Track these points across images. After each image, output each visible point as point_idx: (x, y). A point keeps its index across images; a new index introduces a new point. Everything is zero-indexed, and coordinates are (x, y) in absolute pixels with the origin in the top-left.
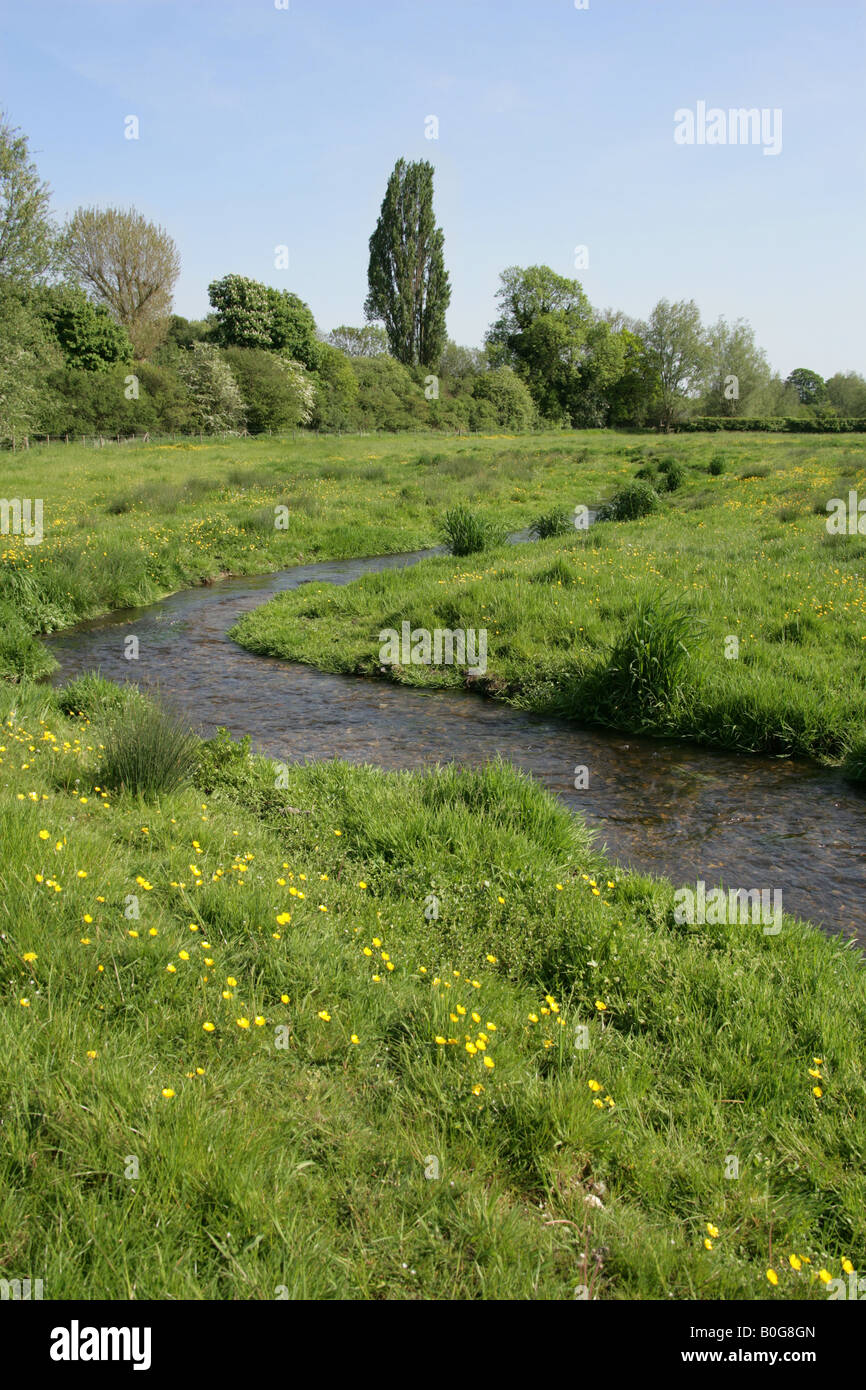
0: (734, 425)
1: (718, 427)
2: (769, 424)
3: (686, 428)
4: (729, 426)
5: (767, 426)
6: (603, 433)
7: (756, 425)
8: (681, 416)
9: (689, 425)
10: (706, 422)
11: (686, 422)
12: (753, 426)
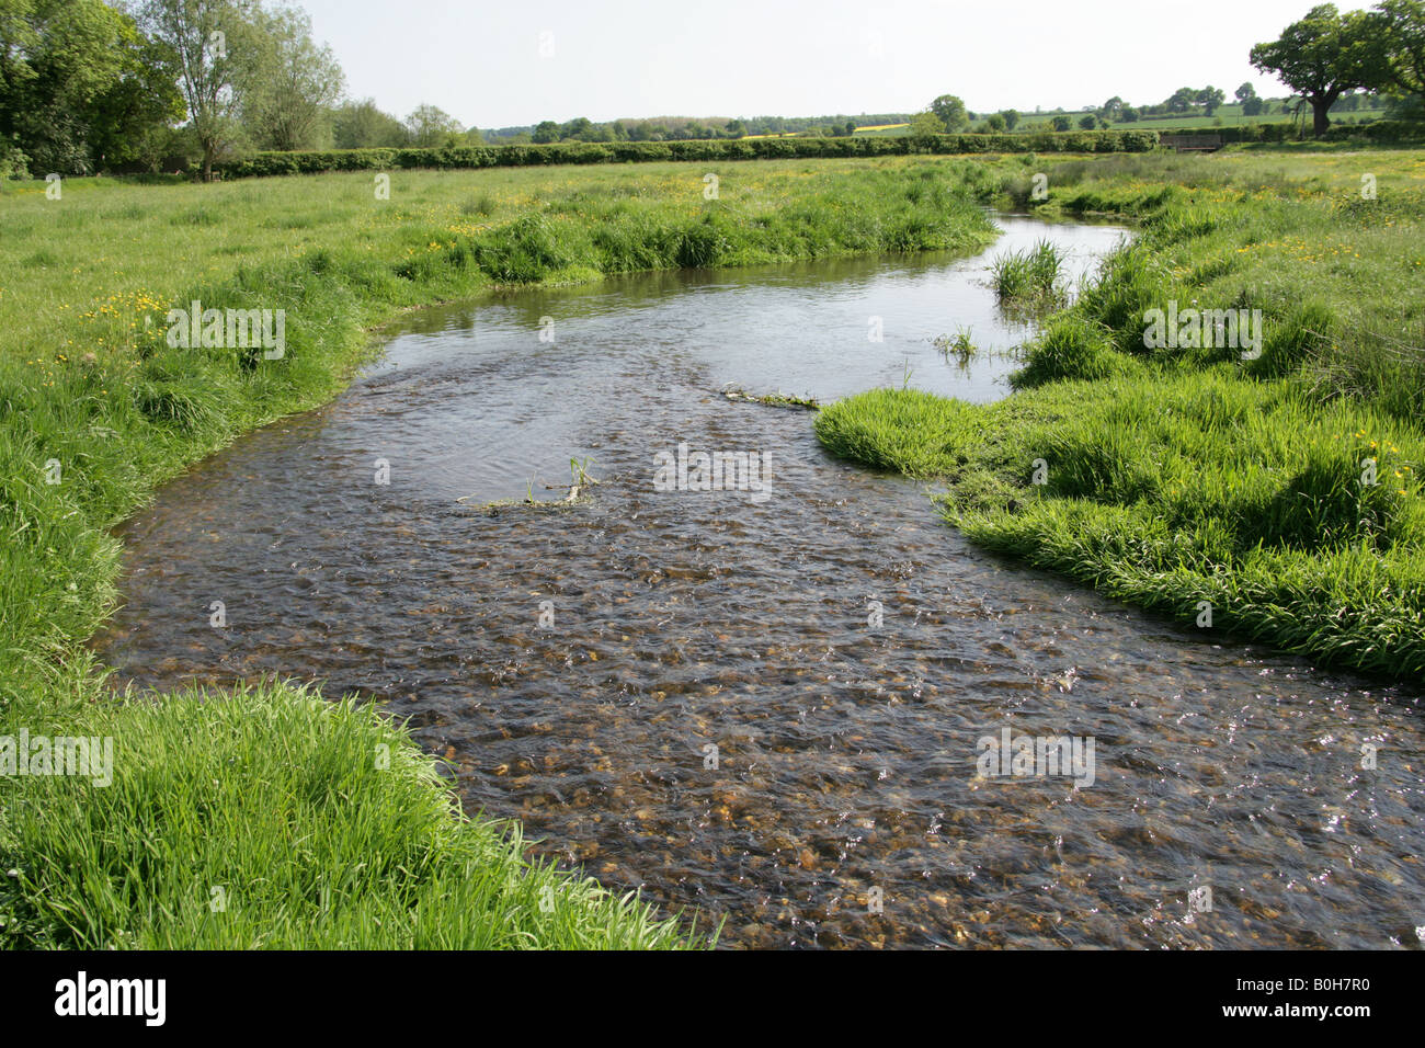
0: (313, 163)
1: (290, 167)
2: (371, 159)
3: (235, 171)
4: (308, 165)
5: (367, 163)
6: (97, 184)
7: (350, 162)
8: (227, 151)
9: (240, 165)
10: (267, 160)
11: (235, 161)
12: (344, 162)
